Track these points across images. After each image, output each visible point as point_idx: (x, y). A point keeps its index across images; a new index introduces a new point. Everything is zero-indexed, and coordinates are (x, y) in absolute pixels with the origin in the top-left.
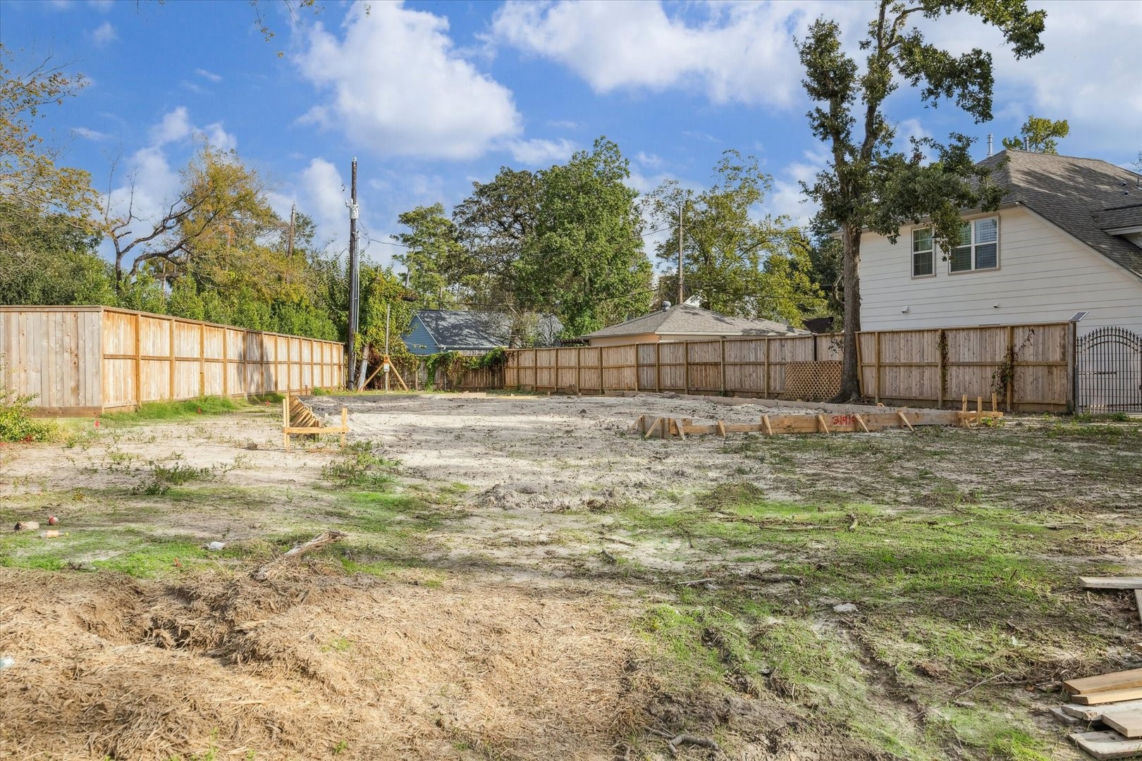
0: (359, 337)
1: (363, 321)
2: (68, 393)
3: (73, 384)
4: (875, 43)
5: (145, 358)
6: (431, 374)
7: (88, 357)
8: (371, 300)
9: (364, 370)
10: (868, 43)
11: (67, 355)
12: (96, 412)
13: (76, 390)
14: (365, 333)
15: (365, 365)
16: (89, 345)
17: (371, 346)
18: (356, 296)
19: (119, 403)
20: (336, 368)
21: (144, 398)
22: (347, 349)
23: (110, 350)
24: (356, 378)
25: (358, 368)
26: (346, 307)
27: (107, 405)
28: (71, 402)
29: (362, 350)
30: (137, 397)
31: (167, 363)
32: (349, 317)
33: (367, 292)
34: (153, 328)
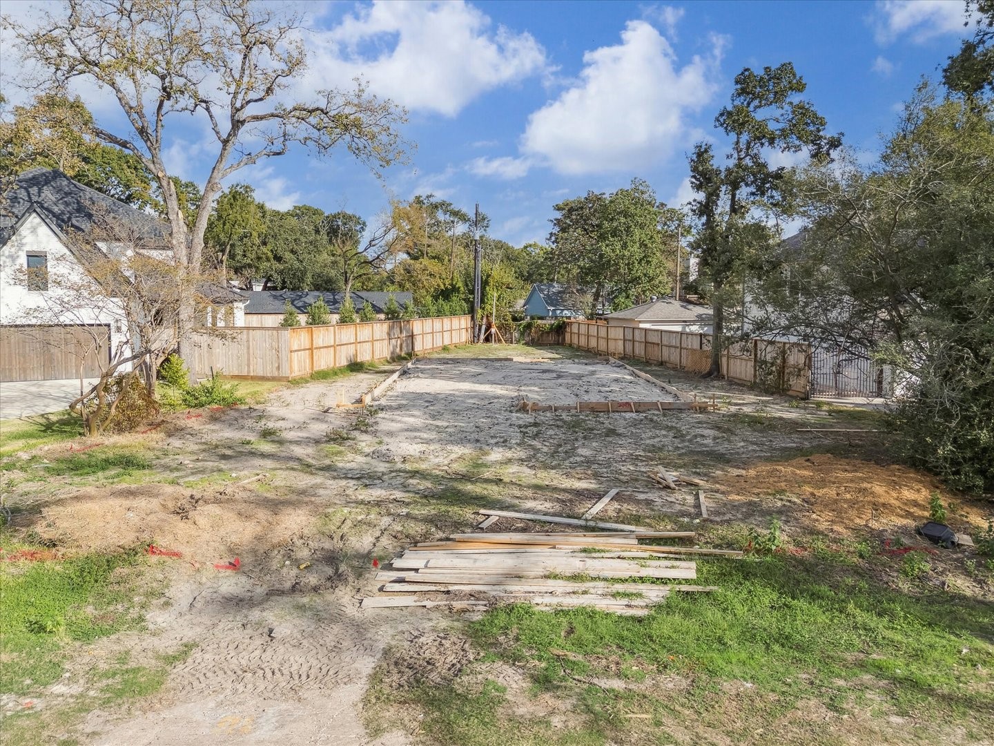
0: (480, 311)
1: (482, 301)
2: (275, 369)
3: (277, 365)
4: (736, 155)
5: (316, 348)
6: (522, 334)
7: (284, 352)
8: (487, 288)
9: (483, 331)
10: (732, 155)
11: (274, 351)
12: (287, 379)
13: (278, 368)
14: (483, 309)
15: (484, 327)
16: (283, 346)
17: (487, 316)
18: (478, 287)
19: (300, 373)
20: (464, 331)
21: (315, 369)
22: (473, 318)
23: (295, 348)
24: (479, 336)
25: (480, 330)
26: (472, 292)
27: (293, 375)
28: (276, 374)
29: (482, 319)
30: (312, 368)
31: (332, 349)
32: (474, 298)
33: (485, 283)
34: (322, 332)
